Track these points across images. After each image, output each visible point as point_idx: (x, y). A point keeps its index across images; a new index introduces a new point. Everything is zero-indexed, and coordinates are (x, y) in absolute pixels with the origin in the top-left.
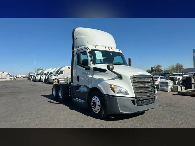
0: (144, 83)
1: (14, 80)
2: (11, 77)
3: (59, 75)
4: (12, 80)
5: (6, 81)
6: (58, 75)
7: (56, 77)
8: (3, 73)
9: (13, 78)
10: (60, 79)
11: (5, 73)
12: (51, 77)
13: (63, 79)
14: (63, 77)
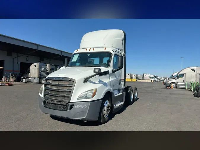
0: (58, 86)
1: (154, 82)
2: (152, 79)
3: (178, 78)
4: (153, 81)
5: (148, 82)
6: (176, 78)
7: (174, 81)
8: (146, 75)
9: (154, 80)
10: (179, 83)
11: (148, 75)
12: (169, 80)
13: (184, 84)
14: (183, 81)
